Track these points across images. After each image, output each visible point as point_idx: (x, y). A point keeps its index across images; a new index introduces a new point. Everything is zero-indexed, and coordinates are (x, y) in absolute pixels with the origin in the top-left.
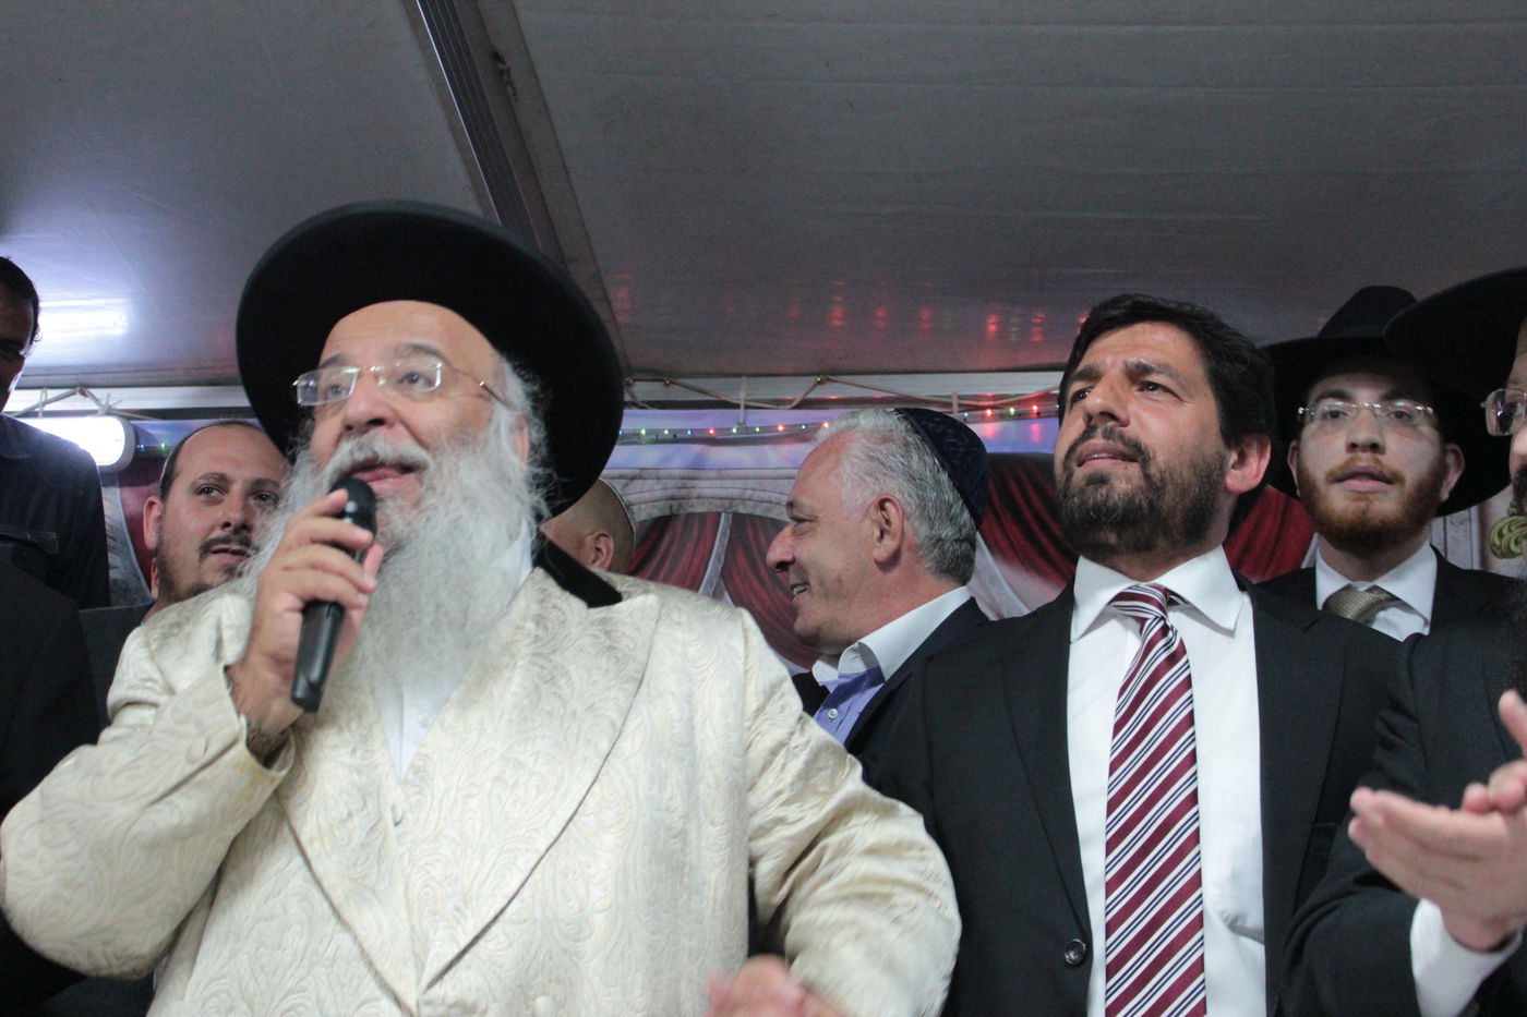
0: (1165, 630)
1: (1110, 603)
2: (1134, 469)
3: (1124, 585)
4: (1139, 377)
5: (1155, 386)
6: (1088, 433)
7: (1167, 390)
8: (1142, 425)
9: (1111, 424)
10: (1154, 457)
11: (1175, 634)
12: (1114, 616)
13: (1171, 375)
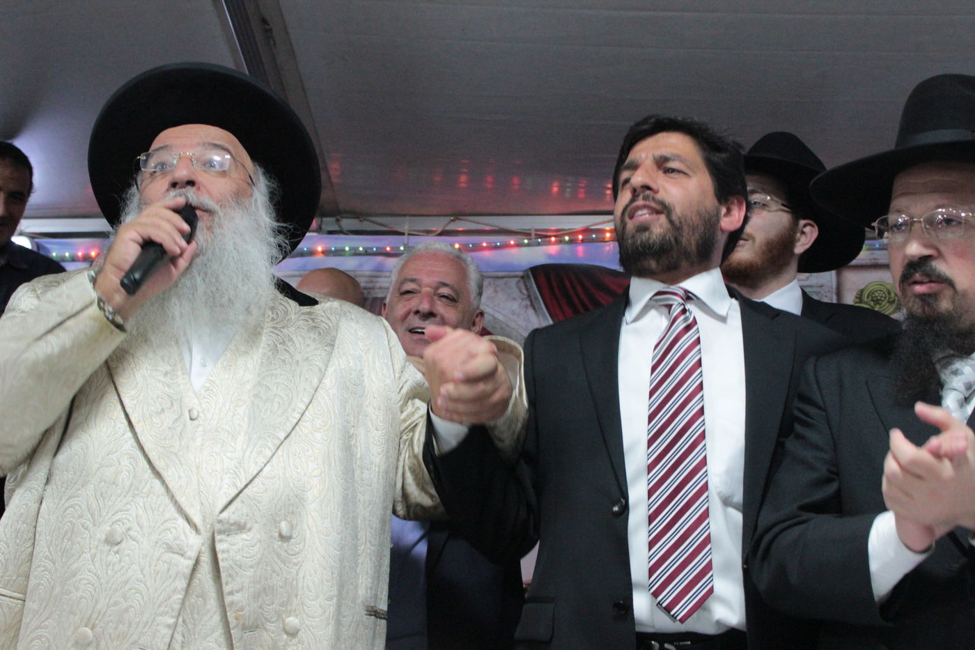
0: (684, 311)
1: (651, 299)
2: (663, 218)
3: (659, 286)
4: (662, 163)
5: (673, 170)
6: (633, 200)
7: (679, 172)
8: (666, 192)
9: (648, 192)
10: (674, 209)
11: (691, 313)
12: (653, 307)
13: (683, 162)
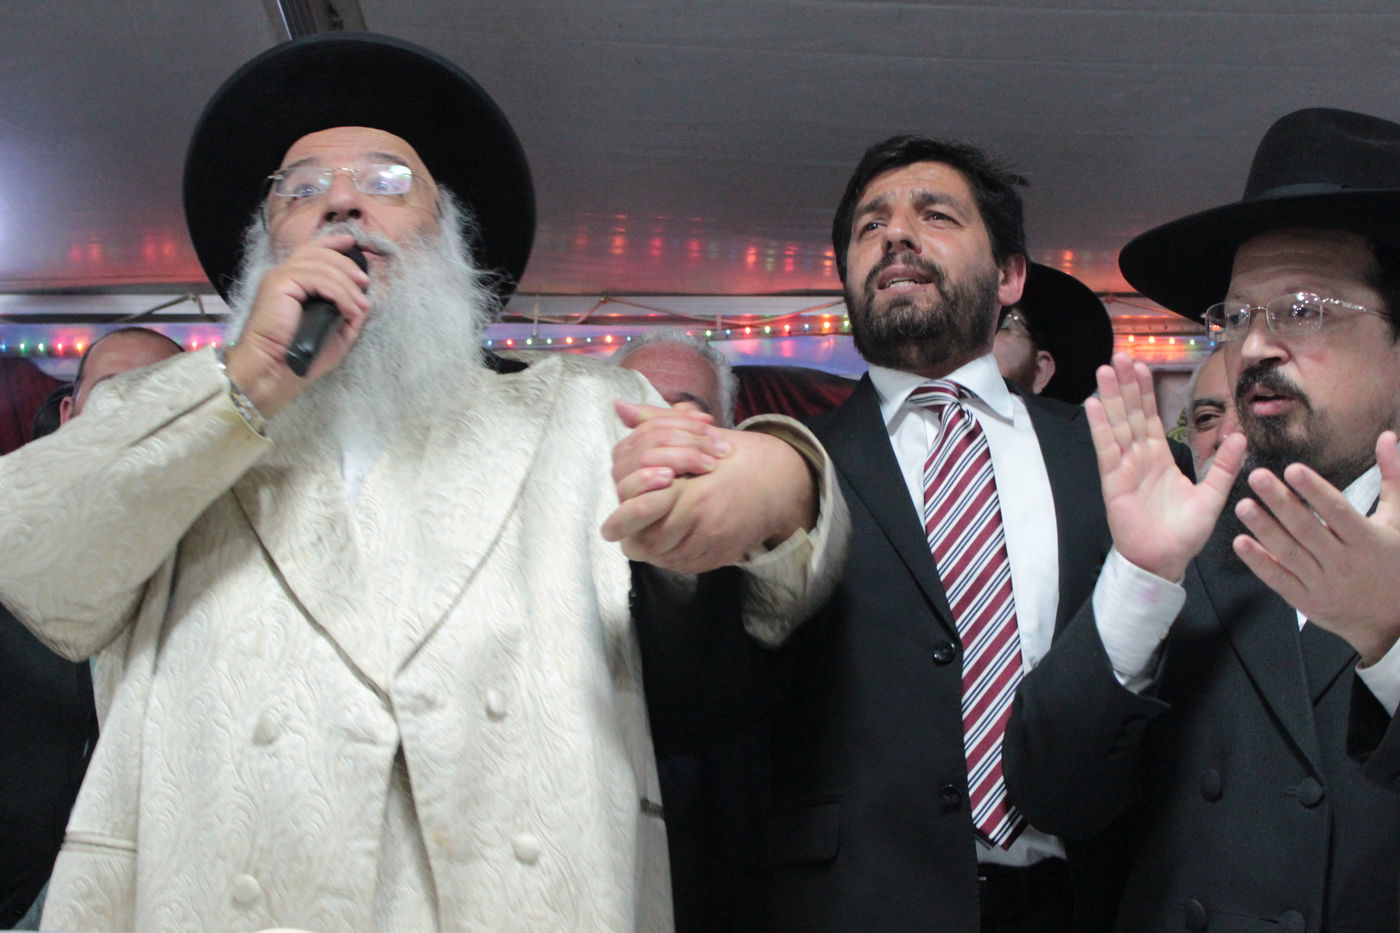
0: (962, 414)
1: (908, 398)
3: (918, 381)
5: (940, 216)
6: (887, 260)
7: (948, 218)
8: (934, 250)
9: (908, 250)
11: (971, 417)
12: (913, 410)
13: (951, 205)
